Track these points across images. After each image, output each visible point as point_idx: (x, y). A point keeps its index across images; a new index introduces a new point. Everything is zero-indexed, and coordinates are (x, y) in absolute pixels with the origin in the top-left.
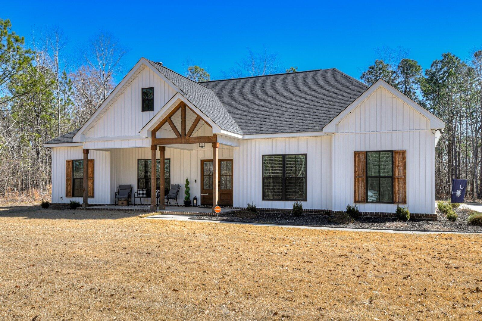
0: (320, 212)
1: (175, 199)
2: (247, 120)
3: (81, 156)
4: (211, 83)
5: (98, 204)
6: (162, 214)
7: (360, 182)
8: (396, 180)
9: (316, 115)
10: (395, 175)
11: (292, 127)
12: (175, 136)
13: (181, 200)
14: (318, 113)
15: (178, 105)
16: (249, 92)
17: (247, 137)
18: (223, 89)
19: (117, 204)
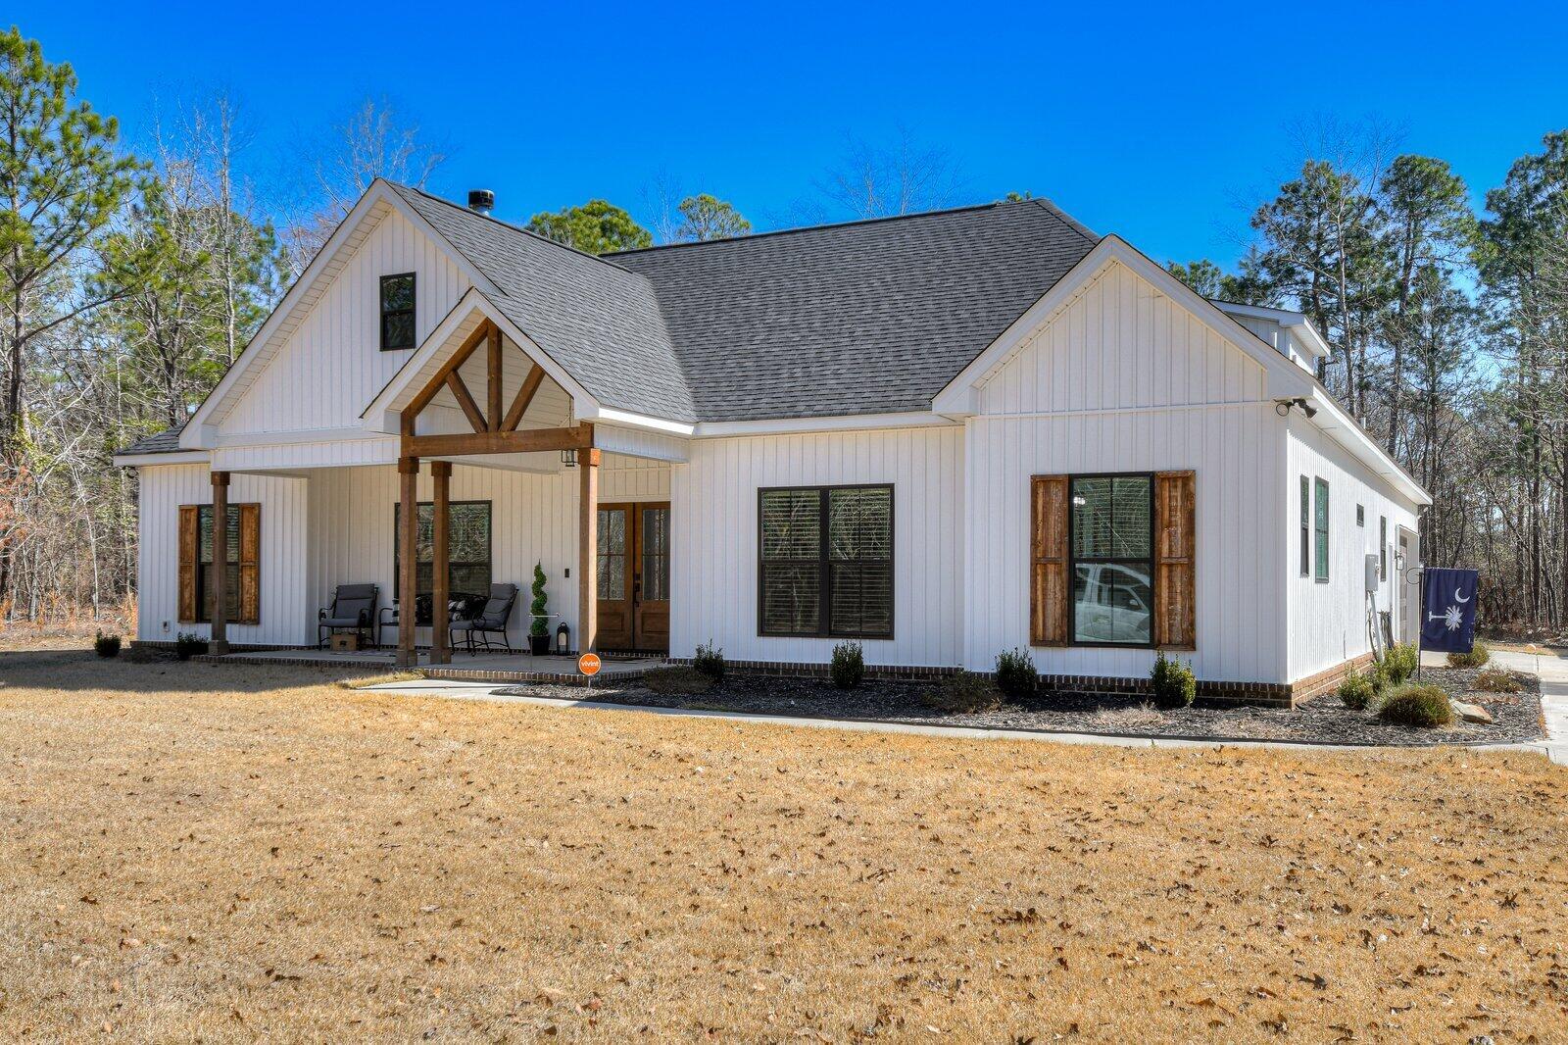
0: (933, 675)
1: (499, 631)
2: (724, 375)
3: (206, 495)
4: (653, 252)
5: (271, 646)
6: (428, 677)
7: (1051, 577)
8: (1164, 571)
9: (937, 355)
10: (1160, 554)
11: (852, 396)
12: (469, 430)
13: (520, 636)
14: (944, 350)
15: (478, 330)
16: (757, 282)
17: (709, 429)
18: (683, 272)
19: (328, 647)
